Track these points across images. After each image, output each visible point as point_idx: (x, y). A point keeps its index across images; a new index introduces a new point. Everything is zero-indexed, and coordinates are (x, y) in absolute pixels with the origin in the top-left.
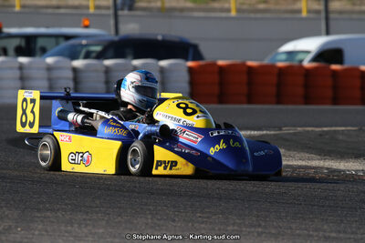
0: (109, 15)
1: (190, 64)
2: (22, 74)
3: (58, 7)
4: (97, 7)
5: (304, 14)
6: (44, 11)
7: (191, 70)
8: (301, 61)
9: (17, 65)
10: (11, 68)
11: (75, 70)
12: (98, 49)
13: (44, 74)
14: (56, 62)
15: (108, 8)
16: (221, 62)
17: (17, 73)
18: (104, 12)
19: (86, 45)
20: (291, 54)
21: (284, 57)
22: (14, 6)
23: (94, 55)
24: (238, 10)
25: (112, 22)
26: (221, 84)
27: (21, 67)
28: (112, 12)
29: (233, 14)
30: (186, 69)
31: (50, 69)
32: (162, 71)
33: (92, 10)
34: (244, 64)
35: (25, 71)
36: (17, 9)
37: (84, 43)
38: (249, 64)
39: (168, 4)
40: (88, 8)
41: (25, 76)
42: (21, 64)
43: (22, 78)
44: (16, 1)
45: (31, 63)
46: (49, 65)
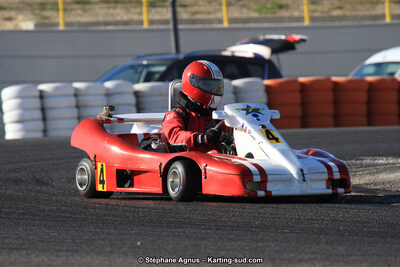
0: (168, 30)
1: (267, 82)
2: (77, 101)
3: (107, 24)
4: (151, 22)
5: (388, 20)
6: (94, 28)
7: (268, 89)
8: (392, 74)
9: (72, 92)
10: (65, 96)
11: (137, 94)
12: (162, 69)
13: (102, 100)
14: (117, 86)
15: (166, 22)
16: (302, 79)
17: (72, 101)
18: (161, 27)
19: (147, 66)
20: (378, 65)
21: (371, 70)
22: (58, 24)
23: (157, 76)
24: (313, 19)
25: (172, 38)
26: (303, 104)
27: (77, 94)
28: (171, 26)
29: (307, 23)
30: (263, 88)
31: (109, 94)
32: (236, 91)
33: (146, 25)
34: (329, 80)
35: (81, 98)
36: (61, 27)
37: (145, 62)
38: (334, 79)
39: (230, 15)
40: (141, 23)
41: (80, 104)
42: (76, 89)
43: (78, 107)
44: (60, 19)
45: (87, 88)
46: (107, 89)
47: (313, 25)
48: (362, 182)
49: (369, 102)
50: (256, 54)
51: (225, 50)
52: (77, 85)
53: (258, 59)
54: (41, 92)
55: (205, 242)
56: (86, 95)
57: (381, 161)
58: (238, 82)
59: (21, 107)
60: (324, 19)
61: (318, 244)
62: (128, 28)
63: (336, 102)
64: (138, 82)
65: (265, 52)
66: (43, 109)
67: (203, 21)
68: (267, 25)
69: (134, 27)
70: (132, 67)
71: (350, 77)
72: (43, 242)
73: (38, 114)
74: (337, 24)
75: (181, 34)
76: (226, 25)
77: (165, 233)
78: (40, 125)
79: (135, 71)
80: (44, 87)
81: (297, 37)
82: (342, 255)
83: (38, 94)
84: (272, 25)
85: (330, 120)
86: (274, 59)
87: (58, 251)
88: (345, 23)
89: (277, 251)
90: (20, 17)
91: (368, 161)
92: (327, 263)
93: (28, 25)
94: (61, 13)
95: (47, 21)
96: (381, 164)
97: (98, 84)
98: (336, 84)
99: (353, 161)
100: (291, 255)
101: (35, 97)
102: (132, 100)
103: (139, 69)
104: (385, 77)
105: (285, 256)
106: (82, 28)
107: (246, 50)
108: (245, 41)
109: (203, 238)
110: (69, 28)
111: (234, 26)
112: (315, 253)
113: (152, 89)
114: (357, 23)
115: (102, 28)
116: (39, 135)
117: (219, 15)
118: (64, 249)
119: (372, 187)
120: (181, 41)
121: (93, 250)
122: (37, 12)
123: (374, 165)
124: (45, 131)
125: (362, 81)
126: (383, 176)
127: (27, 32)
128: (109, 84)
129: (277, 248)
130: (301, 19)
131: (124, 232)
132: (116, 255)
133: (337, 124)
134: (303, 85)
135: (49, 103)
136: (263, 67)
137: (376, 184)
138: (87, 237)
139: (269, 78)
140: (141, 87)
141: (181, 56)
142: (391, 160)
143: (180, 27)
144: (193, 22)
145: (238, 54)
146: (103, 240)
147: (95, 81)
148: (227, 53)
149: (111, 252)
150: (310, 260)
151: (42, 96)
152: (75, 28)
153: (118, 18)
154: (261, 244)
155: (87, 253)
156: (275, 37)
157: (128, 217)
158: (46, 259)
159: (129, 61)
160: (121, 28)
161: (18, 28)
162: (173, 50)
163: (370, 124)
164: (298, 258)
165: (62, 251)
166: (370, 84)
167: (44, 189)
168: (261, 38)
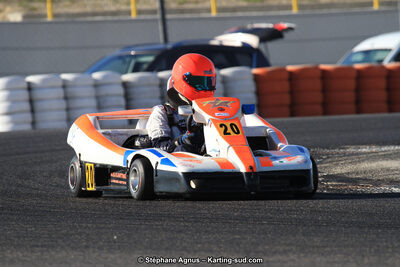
0: (155, 20)
1: (256, 71)
2: (65, 93)
3: (95, 14)
4: (139, 12)
5: (376, 7)
6: (82, 19)
7: (256, 78)
8: (381, 61)
9: (60, 84)
10: (53, 87)
11: (125, 85)
12: (150, 59)
13: (90, 92)
14: (105, 77)
15: (154, 12)
16: (290, 68)
17: (60, 93)
18: (149, 17)
19: (135, 56)
20: (367, 53)
21: (360, 57)
22: (45, 16)
23: (145, 66)
24: (301, 7)
25: (160, 28)
26: (292, 92)
27: (65, 85)
28: (158, 16)
29: (295, 11)
30: (251, 77)
31: (97, 85)
32: (225, 80)
33: (134, 16)
34: (317, 68)
35: (69, 90)
36: (49, 18)
37: (133, 53)
38: (323, 66)
39: (219, 5)
40: (129, 13)
41: (69, 95)
42: (64, 81)
43: (66, 98)
44: (48, 10)
45: (76, 80)
46: (96, 81)
47: (301, 13)
48: (344, 171)
49: (358, 90)
50: (244, 43)
51: (213, 39)
52: (65, 76)
53: (246, 48)
54: (29, 83)
55: (183, 235)
56: (75, 86)
57: (364, 150)
58: (226, 72)
59: (9, 99)
60: (312, 7)
61: (294, 236)
62: (116, 18)
63: (324, 90)
64: (126, 72)
65: (253, 41)
66: (31, 101)
67: (191, 11)
68: (255, 14)
69: (122, 18)
70: (120, 58)
71: (339, 65)
72: (19, 237)
73: (26, 106)
74: (325, 11)
75: (169, 24)
76: (214, 14)
77: (143, 227)
78: (28, 117)
79: (123, 62)
80: (31, 79)
81: (285, 25)
82: (317, 247)
83: (25, 86)
84: (261, 14)
85: (319, 108)
86: (263, 48)
87: (33, 246)
88: (333, 11)
89: (253, 243)
90: (8, 9)
91: (351, 149)
92: (302, 255)
93: (16, 17)
94: (49, 5)
95: (35, 13)
96: (365, 153)
97: (86, 76)
98: (324, 72)
99: (337, 150)
100: (267, 247)
101: (23, 89)
102: (120, 90)
103: (127, 60)
104: (374, 64)
105: (260, 248)
106: (69, 20)
107: (234, 40)
108: (233, 30)
109: (180, 232)
110: (57, 20)
111: (222, 15)
112: (290, 244)
113: (140, 79)
114: (345, 10)
115: (89, 19)
116: (27, 127)
117: (206, 5)
118: (40, 244)
119: (354, 176)
120: (169, 32)
121: (69, 245)
122: (25, 3)
123: (357, 154)
124: (33, 123)
125: (350, 69)
126: (365, 165)
127: (15, 24)
128: (97, 76)
129: (254, 240)
130: (289, 7)
131: (103, 226)
132: (91, 250)
133: (326, 112)
134: (291, 74)
135: (37, 94)
136: (251, 56)
137: (357, 173)
138: (64, 231)
139: (258, 66)
140: (129, 77)
141: (169, 46)
142: (374, 149)
143: (168, 16)
144: (182, 11)
145: (226, 43)
146: (80, 234)
147: (83, 72)
148: (215, 42)
149: (87, 247)
150: (285, 252)
151: (30, 87)
152: (63, 19)
153: (106, 9)
154: (237, 237)
155: (62, 247)
156: (263, 25)
157: (107, 210)
158: (21, 255)
159: (117, 52)
160: (109, 18)
161: (6, 20)
162: (161, 40)
163: (359, 111)
164: (274, 250)
165: (37, 246)
166: (359, 71)
167: (26, 183)
168: (249, 27)
